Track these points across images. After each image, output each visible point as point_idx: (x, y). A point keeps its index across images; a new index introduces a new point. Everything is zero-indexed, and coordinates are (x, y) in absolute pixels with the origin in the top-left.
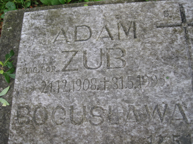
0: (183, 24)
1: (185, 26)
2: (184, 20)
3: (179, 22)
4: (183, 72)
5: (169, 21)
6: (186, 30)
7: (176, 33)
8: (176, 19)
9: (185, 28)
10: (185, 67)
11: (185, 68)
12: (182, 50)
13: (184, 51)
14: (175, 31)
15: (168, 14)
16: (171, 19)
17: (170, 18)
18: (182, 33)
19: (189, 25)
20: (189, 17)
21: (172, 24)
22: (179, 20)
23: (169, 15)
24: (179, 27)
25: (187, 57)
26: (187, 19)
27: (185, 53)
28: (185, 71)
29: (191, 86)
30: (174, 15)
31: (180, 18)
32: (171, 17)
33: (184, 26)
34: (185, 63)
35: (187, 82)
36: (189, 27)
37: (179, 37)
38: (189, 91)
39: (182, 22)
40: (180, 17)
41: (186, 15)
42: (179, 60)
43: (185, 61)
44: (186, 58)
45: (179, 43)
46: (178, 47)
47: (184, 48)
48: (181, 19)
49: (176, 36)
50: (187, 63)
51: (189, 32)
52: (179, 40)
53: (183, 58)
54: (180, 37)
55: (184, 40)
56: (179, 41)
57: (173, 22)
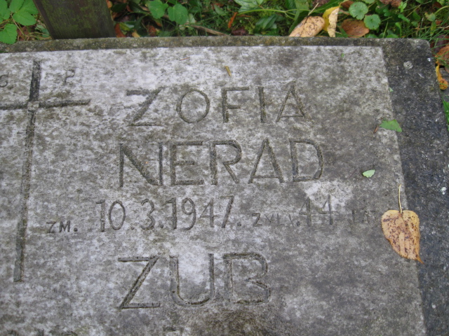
0: (30, 104)
1: (33, 109)
2: (34, 96)
3: (24, 99)
4: (5, 204)
5: (4, 98)
6: (33, 116)
7: (12, 122)
8: (20, 92)
9: (33, 112)
10: (12, 193)
11: (11, 197)
12: (14, 159)
13: (16, 161)
14: (11, 118)
15: (7, 82)
16: (9, 93)
17: (7, 91)
18: (22, 124)
19: (41, 106)
20: (46, 88)
21: (8, 103)
22: (25, 95)
23: (9, 84)
24: (21, 110)
25: (21, 173)
26: (41, 92)
27: (17, 165)
28: (10, 202)
29: (15, 234)
30: (17, 84)
31: (27, 90)
32: (10, 88)
33: (31, 109)
34: (13, 185)
35: (9, 225)
36: (41, 111)
37: (14, 132)
38: (8, 243)
39: (30, 100)
40: (29, 88)
41: (41, 85)
42: (3, 178)
43: (14, 182)
44: (17, 174)
45: (12, 143)
46: (9, 151)
47: (19, 155)
48: (29, 93)
49: (10, 130)
50: (17, 186)
51: (37, 120)
52: (13, 137)
53: (12, 175)
54: (17, 131)
55: (22, 137)
56: (13, 141)
57: (12, 98)
